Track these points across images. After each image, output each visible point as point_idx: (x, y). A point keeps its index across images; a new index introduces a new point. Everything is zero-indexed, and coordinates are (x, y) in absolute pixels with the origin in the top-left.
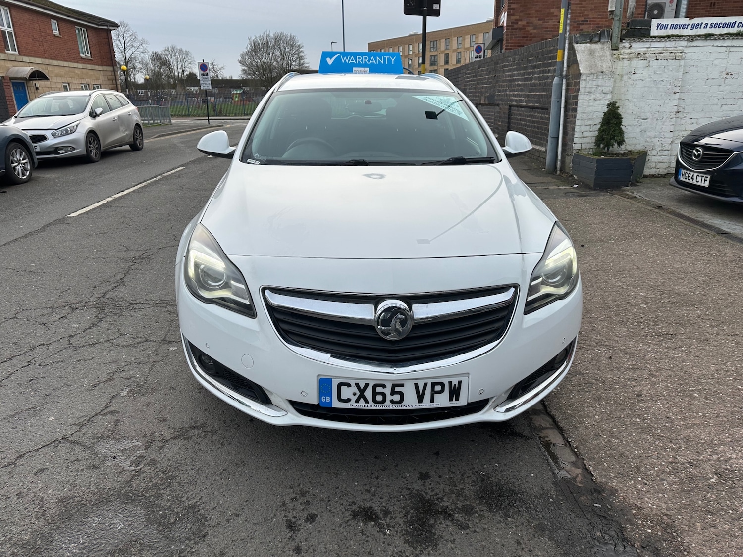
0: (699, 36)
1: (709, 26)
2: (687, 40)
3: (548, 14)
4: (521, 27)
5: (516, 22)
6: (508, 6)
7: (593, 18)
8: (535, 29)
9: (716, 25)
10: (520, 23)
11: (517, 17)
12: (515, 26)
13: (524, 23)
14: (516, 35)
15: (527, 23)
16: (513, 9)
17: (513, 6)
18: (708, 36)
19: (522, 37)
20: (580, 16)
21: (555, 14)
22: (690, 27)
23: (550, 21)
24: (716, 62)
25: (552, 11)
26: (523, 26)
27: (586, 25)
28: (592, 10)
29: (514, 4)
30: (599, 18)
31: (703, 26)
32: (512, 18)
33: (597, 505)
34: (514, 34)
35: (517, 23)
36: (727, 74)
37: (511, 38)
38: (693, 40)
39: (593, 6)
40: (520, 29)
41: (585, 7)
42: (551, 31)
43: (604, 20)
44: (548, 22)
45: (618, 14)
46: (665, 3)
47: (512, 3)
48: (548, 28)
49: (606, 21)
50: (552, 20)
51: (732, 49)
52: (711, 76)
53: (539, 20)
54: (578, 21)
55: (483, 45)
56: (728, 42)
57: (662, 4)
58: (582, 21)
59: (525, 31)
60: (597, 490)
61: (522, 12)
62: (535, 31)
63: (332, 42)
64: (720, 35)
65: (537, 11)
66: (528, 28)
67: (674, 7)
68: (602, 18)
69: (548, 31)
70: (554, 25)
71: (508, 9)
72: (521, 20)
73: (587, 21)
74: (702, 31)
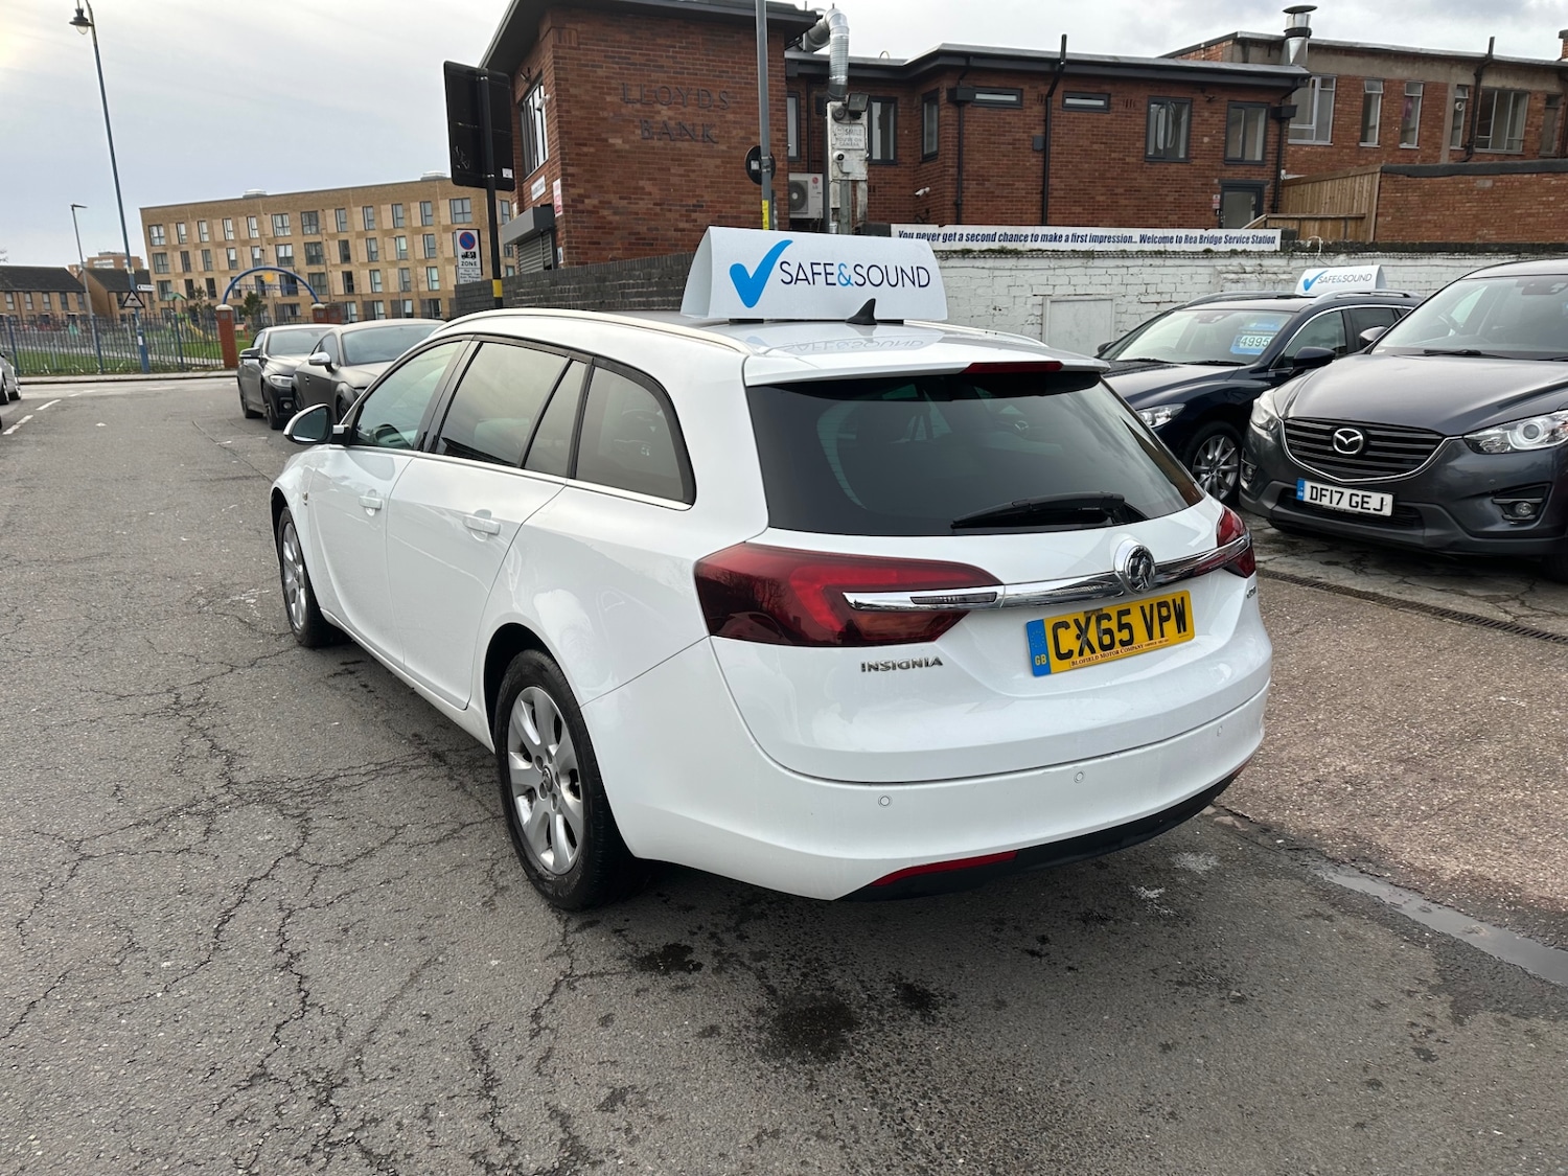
0: (955, 252)
1: (965, 238)
2: (941, 257)
3: (635, 188)
4: (590, 208)
5: (581, 199)
6: (562, 169)
7: (711, 202)
8: (615, 214)
9: (972, 238)
10: (587, 201)
11: (582, 191)
12: (580, 207)
13: (595, 202)
14: (584, 222)
15: (600, 202)
16: (572, 175)
17: (571, 170)
18: (966, 253)
19: (595, 228)
20: (688, 196)
21: (647, 190)
22: (941, 238)
23: (641, 202)
24: (980, 291)
25: (641, 183)
26: (594, 207)
27: (700, 212)
28: (706, 187)
29: (572, 165)
30: (720, 202)
31: (957, 237)
32: (573, 191)
33: (1279, 841)
34: (578, 222)
35: (583, 202)
36: (995, 309)
37: (575, 227)
38: (947, 258)
39: (708, 180)
40: (588, 212)
41: (695, 181)
42: (644, 219)
43: (729, 205)
44: (637, 203)
45: (846, 214)
46: (806, 182)
47: (568, 165)
48: (637, 214)
49: (731, 207)
50: (643, 199)
51: (997, 273)
52: (976, 312)
53: (621, 198)
54: (687, 205)
55: (476, 232)
56: (990, 263)
57: (803, 184)
58: (694, 206)
59: (599, 217)
60: (1266, 829)
61: (588, 181)
62: (617, 218)
63: (73, 206)
64: (980, 251)
65: (614, 182)
66: (605, 213)
67: (821, 190)
68: (725, 202)
69: (640, 219)
70: (648, 209)
71: (563, 175)
72: (589, 197)
73: (702, 206)
74: (957, 246)
